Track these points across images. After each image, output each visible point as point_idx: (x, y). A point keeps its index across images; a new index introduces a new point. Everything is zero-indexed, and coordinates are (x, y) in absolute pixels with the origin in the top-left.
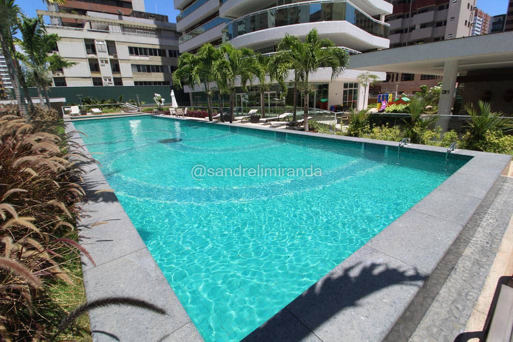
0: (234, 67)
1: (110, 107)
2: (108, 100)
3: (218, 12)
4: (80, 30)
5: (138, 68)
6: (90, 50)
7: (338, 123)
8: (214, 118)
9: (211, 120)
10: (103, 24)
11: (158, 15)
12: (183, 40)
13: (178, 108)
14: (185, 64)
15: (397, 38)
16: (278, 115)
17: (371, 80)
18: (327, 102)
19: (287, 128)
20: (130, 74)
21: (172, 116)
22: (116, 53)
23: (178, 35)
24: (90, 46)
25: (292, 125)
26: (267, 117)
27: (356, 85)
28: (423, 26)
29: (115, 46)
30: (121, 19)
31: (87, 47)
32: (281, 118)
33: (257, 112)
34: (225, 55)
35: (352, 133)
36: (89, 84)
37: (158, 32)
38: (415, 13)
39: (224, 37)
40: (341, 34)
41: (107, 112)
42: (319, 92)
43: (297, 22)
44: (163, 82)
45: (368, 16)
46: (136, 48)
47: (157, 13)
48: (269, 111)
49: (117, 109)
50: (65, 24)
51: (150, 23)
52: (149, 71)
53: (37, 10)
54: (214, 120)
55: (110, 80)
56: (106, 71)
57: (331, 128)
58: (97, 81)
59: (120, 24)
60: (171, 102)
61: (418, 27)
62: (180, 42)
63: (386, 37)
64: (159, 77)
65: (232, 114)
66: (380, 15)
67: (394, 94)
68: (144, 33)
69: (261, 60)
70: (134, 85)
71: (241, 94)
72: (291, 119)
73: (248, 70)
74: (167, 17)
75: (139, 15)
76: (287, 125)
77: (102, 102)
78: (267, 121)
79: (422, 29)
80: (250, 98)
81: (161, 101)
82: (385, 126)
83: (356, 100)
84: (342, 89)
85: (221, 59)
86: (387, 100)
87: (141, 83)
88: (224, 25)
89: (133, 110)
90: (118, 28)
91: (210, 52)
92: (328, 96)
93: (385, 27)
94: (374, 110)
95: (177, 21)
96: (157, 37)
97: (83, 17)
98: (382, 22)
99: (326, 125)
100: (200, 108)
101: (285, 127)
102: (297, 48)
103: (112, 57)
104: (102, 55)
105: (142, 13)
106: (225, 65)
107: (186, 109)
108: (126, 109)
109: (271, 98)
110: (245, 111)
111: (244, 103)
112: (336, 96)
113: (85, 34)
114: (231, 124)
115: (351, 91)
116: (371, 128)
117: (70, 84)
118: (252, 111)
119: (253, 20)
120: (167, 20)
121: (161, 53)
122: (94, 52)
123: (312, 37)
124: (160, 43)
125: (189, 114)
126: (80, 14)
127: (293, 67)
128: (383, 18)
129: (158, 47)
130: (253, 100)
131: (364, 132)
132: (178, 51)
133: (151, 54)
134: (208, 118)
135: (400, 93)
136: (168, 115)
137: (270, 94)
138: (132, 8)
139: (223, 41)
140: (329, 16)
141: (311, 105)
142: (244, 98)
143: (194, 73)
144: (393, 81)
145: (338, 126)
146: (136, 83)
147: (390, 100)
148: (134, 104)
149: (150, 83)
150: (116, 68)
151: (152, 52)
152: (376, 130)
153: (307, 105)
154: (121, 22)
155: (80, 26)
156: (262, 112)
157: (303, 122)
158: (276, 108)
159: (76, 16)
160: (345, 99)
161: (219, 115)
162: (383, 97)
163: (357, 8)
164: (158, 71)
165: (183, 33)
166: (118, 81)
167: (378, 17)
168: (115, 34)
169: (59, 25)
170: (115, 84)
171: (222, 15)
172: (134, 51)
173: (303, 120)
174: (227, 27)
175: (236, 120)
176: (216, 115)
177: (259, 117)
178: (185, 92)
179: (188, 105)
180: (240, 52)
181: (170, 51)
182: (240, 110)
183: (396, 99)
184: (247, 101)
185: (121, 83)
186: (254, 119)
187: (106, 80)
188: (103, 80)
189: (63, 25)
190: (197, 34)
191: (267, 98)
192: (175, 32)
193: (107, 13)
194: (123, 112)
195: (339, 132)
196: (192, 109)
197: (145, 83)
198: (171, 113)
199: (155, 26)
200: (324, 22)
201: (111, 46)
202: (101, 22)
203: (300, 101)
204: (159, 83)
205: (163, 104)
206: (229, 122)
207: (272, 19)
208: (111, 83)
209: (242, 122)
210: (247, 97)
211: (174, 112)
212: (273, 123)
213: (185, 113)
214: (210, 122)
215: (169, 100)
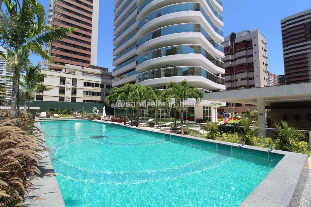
0: (141, 96)
1: (65, 113)
2: (65, 110)
3: (135, 68)
4: (59, 72)
5: (87, 93)
6: (62, 83)
7: (201, 129)
8: (127, 123)
9: (125, 124)
10: (73, 70)
11: (103, 68)
12: (114, 80)
13: (106, 116)
14: (114, 93)
15: (229, 85)
16: (165, 123)
17: (218, 106)
18: (194, 116)
19: (171, 132)
20: (82, 96)
21: (101, 121)
22: (76, 85)
23: (112, 78)
24: (63, 80)
25: (174, 130)
26: (159, 124)
27: (210, 108)
28: (242, 79)
29: (76, 81)
30: (83, 68)
31: (61, 81)
32: (167, 125)
33: (153, 121)
34: (137, 90)
35: (210, 136)
36: (57, 100)
37: (101, 76)
38: (237, 73)
39: (137, 80)
40: (200, 82)
41: (63, 117)
42: (189, 111)
43: (176, 75)
44: (100, 101)
45: (213, 74)
46: (88, 83)
47: (103, 67)
48: (160, 120)
49: (69, 115)
50: (51, 69)
51: (99, 71)
52: (93, 95)
53: (38, 61)
54: (127, 124)
55: (69, 98)
56: (68, 94)
57: (197, 132)
58: (62, 99)
59: (82, 71)
60: (103, 112)
61: (239, 80)
62: (113, 81)
63: (223, 84)
64: (98, 98)
65: (138, 121)
66: (219, 74)
67: (232, 114)
68: (94, 76)
69: (156, 93)
70: (82, 102)
71: (144, 110)
72: (173, 126)
73: (149, 98)
74: (108, 69)
75: (93, 67)
76: (171, 129)
77: (62, 111)
78: (158, 127)
79: (242, 81)
80: (150, 112)
81: (96, 112)
82: (229, 133)
83: (211, 116)
84: (202, 110)
85: (134, 91)
86: (229, 117)
87: (87, 101)
88: (137, 75)
89: (78, 116)
90: (81, 73)
91: (129, 88)
92: (194, 113)
93: (222, 80)
94: (222, 122)
95: (113, 71)
96: (101, 78)
97: (63, 66)
98: (220, 77)
99: (194, 130)
100: (120, 117)
101: (169, 130)
102: (177, 88)
103: (73, 87)
104: (68, 85)
105: (95, 66)
106: (136, 95)
107: (111, 117)
108: (75, 116)
109: (161, 113)
110: (146, 120)
111: (146, 115)
112: (199, 114)
113: (62, 74)
114: (137, 128)
115: (207, 111)
116: (221, 134)
117: (45, 99)
118: (150, 120)
119: (153, 73)
120: (108, 70)
121: (102, 86)
122: (64, 83)
123: (184, 83)
124: (102, 81)
125: (112, 120)
126: (61, 65)
127: (174, 97)
128: (221, 75)
129: (100, 83)
130: (151, 113)
131: (217, 136)
132: (111, 86)
133: (96, 86)
134: (123, 123)
135: (236, 113)
136: (99, 120)
137: (161, 111)
138: (90, 64)
139: (137, 82)
140: (192, 73)
141: (185, 118)
142: (146, 112)
143: (118, 98)
144: (230, 106)
145: (201, 131)
146: (84, 101)
147: (230, 117)
148: (80, 113)
149: (92, 101)
150: (74, 92)
151: (97, 85)
152: (224, 135)
153: (182, 118)
154: (83, 70)
155: (60, 70)
156: (156, 120)
157: (180, 128)
158: (164, 119)
159: (59, 66)
160: (204, 115)
161: (130, 121)
162: (226, 115)
163: (206, 70)
164: (98, 95)
165: (115, 77)
166: (74, 100)
167: (218, 75)
168: (78, 76)
169: (48, 69)
170: (71, 101)
171: (137, 70)
172: (86, 84)
173: (180, 127)
174: (139, 76)
175: (140, 125)
176: (128, 121)
177: (154, 124)
178: (111, 107)
179: (113, 114)
180: (145, 88)
181: (107, 86)
182: (143, 119)
183: (234, 117)
184: (147, 114)
185: (75, 101)
186: (151, 125)
187: (67, 98)
188: (65, 98)
189: (50, 69)
190: (123, 78)
191: (159, 113)
192: (111, 76)
193: (76, 65)
194: (72, 117)
195: (202, 136)
196: (115, 117)
197: (89, 101)
198: (102, 119)
199: (101, 73)
200: (190, 76)
201: (74, 81)
202: (72, 69)
203: (178, 115)
204: (98, 101)
205: (97, 113)
206: (136, 126)
207: (163, 73)
208: (70, 100)
209: (144, 126)
210: (148, 111)
211: (103, 119)
212: (162, 128)
213: (110, 119)
214: (125, 126)
215: (101, 111)
